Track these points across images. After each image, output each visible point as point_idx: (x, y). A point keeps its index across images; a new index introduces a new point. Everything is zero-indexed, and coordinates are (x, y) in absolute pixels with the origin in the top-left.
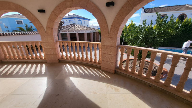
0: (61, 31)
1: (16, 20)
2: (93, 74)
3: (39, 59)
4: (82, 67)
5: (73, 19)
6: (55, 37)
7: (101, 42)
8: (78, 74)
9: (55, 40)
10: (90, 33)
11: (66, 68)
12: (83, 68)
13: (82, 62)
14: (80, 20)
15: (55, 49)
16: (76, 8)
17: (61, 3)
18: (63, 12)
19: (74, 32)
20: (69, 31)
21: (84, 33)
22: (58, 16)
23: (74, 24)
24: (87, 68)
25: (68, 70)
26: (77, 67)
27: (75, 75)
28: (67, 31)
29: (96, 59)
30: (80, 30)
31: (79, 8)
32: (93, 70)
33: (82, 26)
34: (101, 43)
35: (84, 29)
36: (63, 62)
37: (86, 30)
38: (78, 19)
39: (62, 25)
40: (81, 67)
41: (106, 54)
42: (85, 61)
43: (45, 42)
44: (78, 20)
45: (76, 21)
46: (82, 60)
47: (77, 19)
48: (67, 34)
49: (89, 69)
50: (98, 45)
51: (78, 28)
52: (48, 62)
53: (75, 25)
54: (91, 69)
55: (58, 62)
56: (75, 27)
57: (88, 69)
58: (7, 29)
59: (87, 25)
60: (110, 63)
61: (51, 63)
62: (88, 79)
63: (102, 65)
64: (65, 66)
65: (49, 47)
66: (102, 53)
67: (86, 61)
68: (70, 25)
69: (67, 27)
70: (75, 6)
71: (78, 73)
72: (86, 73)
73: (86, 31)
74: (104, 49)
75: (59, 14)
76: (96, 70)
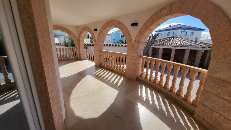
0: (153, 45)
1: (121, 34)
2: (173, 116)
3: (124, 71)
4: (160, 98)
5: (175, 31)
6: (139, 52)
7: (207, 69)
8: (151, 104)
9: (138, 55)
10: (197, 50)
11: (140, 90)
12: (161, 100)
13: (164, 90)
14: (186, 31)
15: (136, 64)
16: (174, 15)
17: (155, 13)
18: (156, 23)
19: (170, 47)
20: (162, 46)
21: (184, 50)
22: (149, 29)
23: (174, 37)
24: (167, 102)
25: (141, 93)
26: (154, 94)
27: (146, 103)
28: (161, 45)
29: (190, 95)
30: (180, 45)
31: (179, 14)
32: (176, 110)
33: (184, 39)
34: (206, 71)
35: (187, 44)
36: (140, 81)
37: (191, 45)
38: (183, 30)
39: (156, 38)
40: (159, 96)
41: (215, 96)
42: (168, 91)
43: (129, 55)
44: (182, 32)
45: (178, 32)
46: (164, 87)
47: (180, 31)
48: (160, 49)
49: (171, 106)
50: (199, 73)
51: (177, 41)
52: (127, 76)
53: (174, 39)
54: (175, 107)
55: (135, 79)
56: (173, 40)
57: (168, 105)
58: (114, 41)
59: (197, 39)
60: (222, 118)
61: (129, 78)
62: (161, 120)
63: (198, 111)
64: (140, 87)
65: (131, 61)
66: (204, 90)
67: (171, 91)
68: (168, 38)
69: (162, 40)
70: (174, 13)
71: (151, 102)
72: (163, 109)
73: (190, 47)
74: (211, 85)
75: (150, 26)
76: (184, 114)
